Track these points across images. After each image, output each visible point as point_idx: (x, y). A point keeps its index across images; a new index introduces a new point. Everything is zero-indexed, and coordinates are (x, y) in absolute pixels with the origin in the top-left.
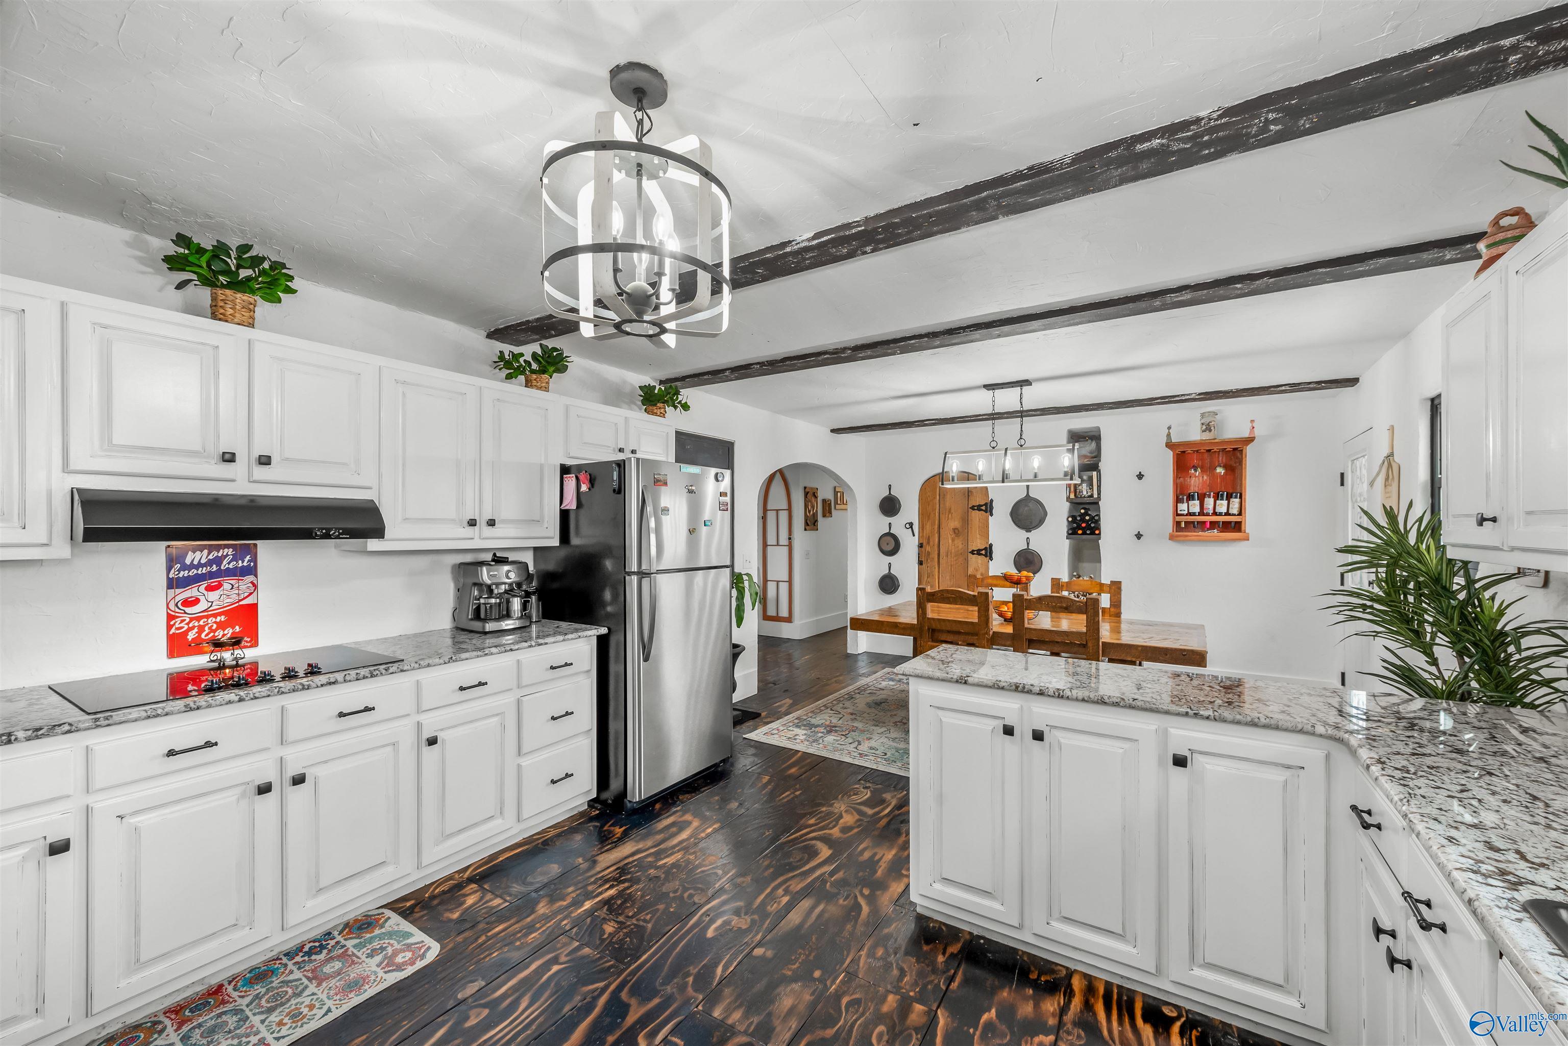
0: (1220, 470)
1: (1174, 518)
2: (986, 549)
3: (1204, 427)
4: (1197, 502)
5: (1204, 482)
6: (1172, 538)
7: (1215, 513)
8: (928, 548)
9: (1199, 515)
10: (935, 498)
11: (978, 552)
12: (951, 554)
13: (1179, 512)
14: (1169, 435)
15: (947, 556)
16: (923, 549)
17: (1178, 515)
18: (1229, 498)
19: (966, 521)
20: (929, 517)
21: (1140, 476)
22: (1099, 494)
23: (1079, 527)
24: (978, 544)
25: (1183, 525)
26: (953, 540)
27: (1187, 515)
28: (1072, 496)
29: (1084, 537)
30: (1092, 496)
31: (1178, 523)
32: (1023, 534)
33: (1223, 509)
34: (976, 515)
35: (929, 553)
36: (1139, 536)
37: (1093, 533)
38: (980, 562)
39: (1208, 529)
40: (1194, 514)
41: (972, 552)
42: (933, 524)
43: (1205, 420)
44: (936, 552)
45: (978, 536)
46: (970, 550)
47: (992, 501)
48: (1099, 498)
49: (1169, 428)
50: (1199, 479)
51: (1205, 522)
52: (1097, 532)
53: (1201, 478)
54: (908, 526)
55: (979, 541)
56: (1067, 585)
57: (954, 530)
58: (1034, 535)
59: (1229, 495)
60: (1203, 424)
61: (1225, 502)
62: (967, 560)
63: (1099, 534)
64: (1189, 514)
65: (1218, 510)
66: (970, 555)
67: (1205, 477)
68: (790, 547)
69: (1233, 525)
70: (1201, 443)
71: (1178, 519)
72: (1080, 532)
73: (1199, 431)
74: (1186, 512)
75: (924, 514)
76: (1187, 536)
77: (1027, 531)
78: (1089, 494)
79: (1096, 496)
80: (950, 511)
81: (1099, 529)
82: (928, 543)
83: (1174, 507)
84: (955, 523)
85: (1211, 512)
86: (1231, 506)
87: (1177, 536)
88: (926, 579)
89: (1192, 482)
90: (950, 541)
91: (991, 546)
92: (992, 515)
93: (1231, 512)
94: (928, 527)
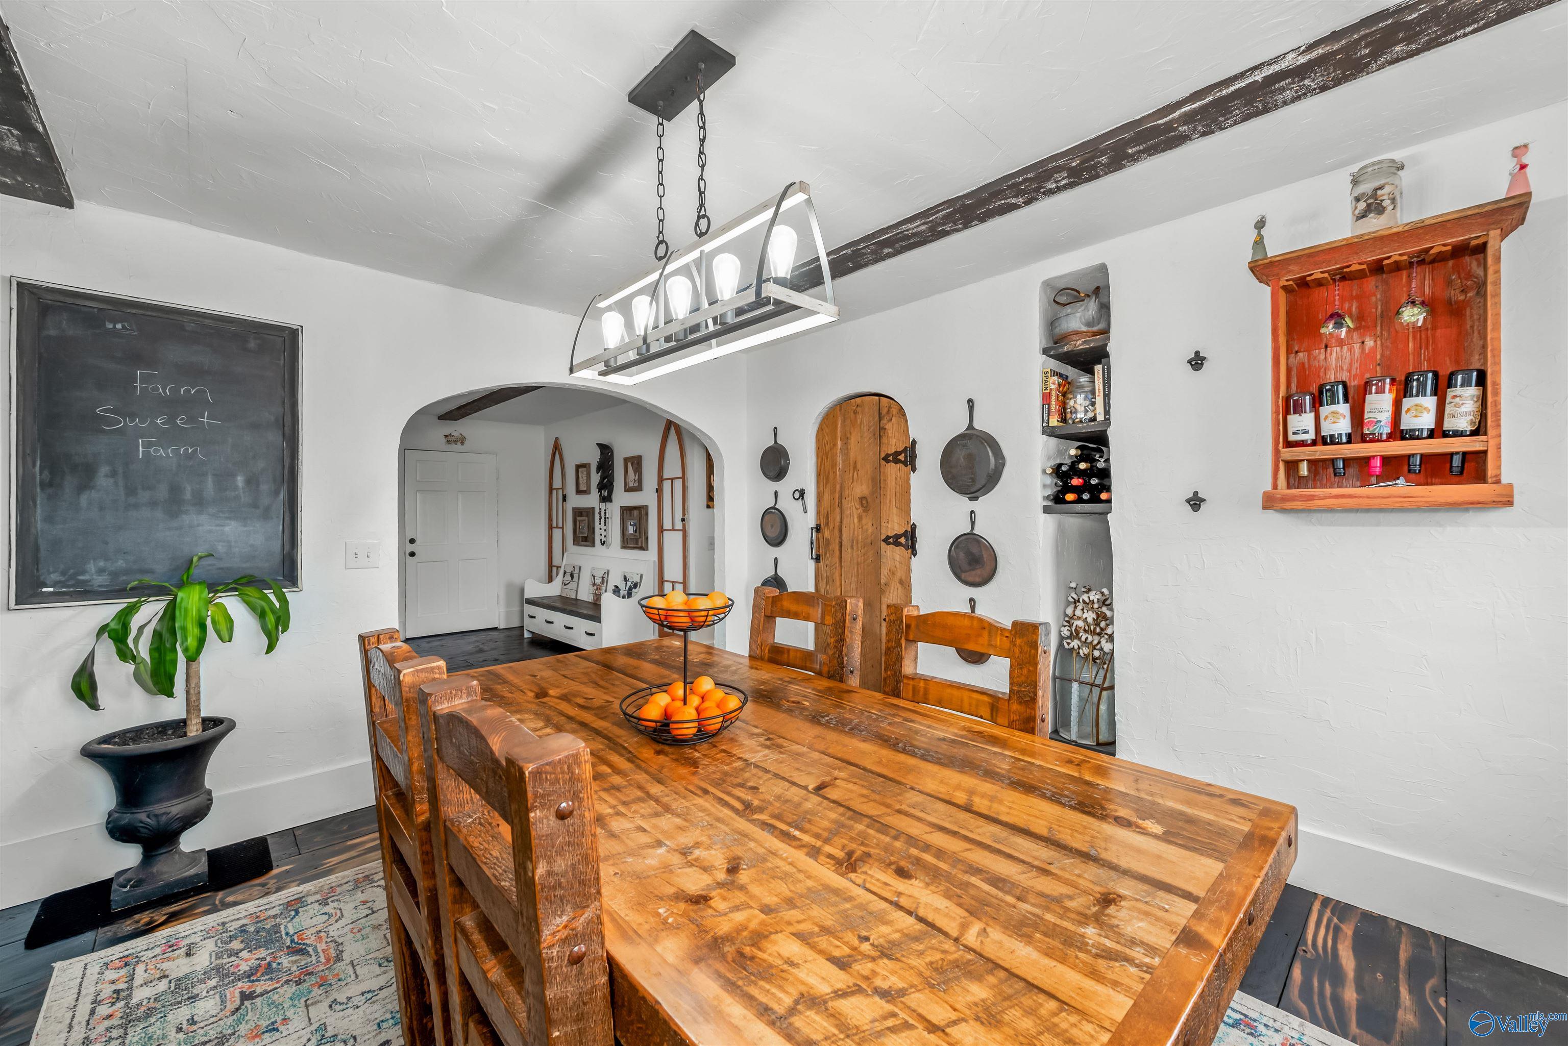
0: (1413, 316)
1: (1277, 452)
2: (905, 534)
3: (1362, 205)
4: (1343, 409)
5: (1367, 356)
6: (1270, 502)
7: (1398, 433)
8: (827, 534)
9: (1349, 442)
10: (835, 445)
11: (893, 540)
12: (857, 543)
13: (1292, 438)
14: (1259, 243)
15: (852, 547)
16: (820, 535)
17: (1289, 444)
18: (1441, 389)
19: (877, 483)
20: (827, 478)
21: (1197, 362)
22: (1107, 412)
23: (1067, 489)
24: (895, 527)
25: (1304, 470)
26: (860, 518)
27: (1314, 443)
28: (1054, 421)
29: (1079, 507)
30: (1094, 419)
31: (1292, 466)
32: (963, 504)
33: (1427, 421)
34: (892, 470)
35: (828, 542)
36: (1196, 502)
37: (1095, 499)
38: (898, 558)
39: (1381, 478)
40: (1330, 441)
41: (886, 540)
42: (833, 492)
43: (1366, 187)
44: (837, 540)
45: (895, 510)
46: (883, 537)
47: (914, 442)
48: (1107, 420)
49: (1260, 224)
50: (1351, 350)
51: (1367, 460)
52: (1104, 496)
53: (1357, 347)
54: (797, 495)
55: (896, 519)
56: (917, 626)
57: (862, 499)
58: (982, 505)
59: (1443, 382)
60: (1357, 199)
61: (1429, 402)
62: (878, 554)
63: (1109, 501)
64: (1322, 440)
65: (1407, 422)
66: (883, 544)
67: (1369, 343)
68: (684, 531)
69: (1456, 461)
70: (1351, 246)
71: (1288, 454)
72: (1070, 497)
73: (1349, 217)
74: (1311, 436)
75: (824, 475)
76: (1311, 498)
77: (971, 499)
78: (1090, 415)
79: (1100, 418)
80: (855, 468)
81: (1108, 489)
82: (827, 524)
83: (1276, 423)
84: (861, 489)
85: (1387, 430)
86: (1448, 409)
87: (1293, 498)
88: (824, 586)
89: (1332, 359)
90: (856, 520)
91: (914, 527)
92: (914, 470)
93: (1448, 425)
94: (827, 497)
